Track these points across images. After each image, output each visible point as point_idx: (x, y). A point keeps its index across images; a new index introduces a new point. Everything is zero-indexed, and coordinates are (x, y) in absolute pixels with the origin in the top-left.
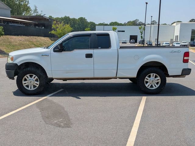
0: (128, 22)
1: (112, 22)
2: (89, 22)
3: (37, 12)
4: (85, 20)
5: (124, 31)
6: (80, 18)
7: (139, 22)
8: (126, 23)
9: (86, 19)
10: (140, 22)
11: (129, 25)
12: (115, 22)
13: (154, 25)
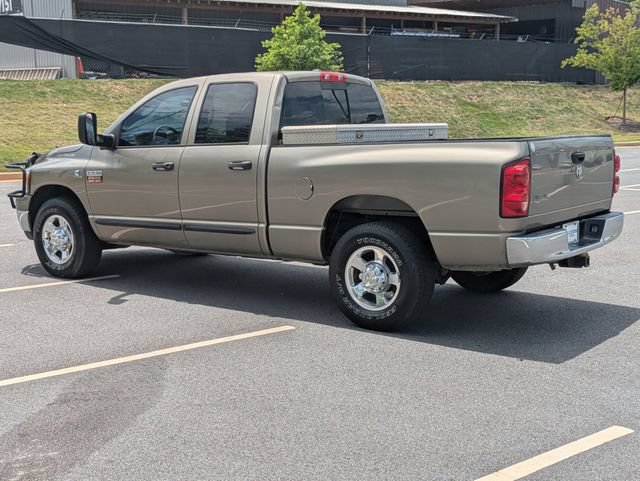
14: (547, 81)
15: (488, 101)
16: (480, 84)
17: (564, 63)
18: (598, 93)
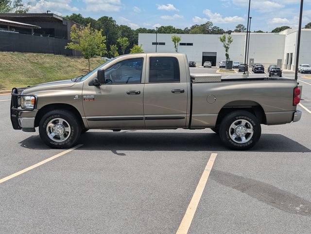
0: (193, 27)
1: (163, 27)
2: (119, 25)
3: (20, 5)
4: (112, 21)
5: (191, 44)
6: (102, 18)
7: (213, 26)
8: (189, 28)
9: (114, 19)
10: (215, 27)
11: (196, 33)
12: (168, 27)
13: (240, 33)
14: (57, 54)
15: (40, 61)
16: (35, 54)
17: (66, 47)
18: (76, 59)
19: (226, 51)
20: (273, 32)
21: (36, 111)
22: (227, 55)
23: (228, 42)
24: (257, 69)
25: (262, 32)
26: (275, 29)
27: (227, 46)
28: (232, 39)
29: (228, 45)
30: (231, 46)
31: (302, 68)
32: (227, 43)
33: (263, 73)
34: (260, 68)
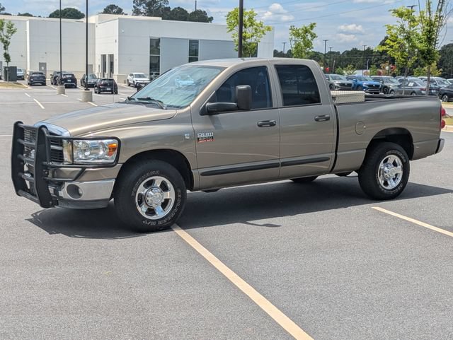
19: (5, 48)
20: (51, 16)
21: (119, 166)
22: (7, 57)
23: (8, 32)
24: (65, 80)
25: (31, 16)
26: (55, 12)
27: (5, 39)
28: (14, 26)
29: (7, 37)
30: (13, 39)
31: (135, 79)
32: (5, 33)
33: (76, 87)
34: (70, 78)
